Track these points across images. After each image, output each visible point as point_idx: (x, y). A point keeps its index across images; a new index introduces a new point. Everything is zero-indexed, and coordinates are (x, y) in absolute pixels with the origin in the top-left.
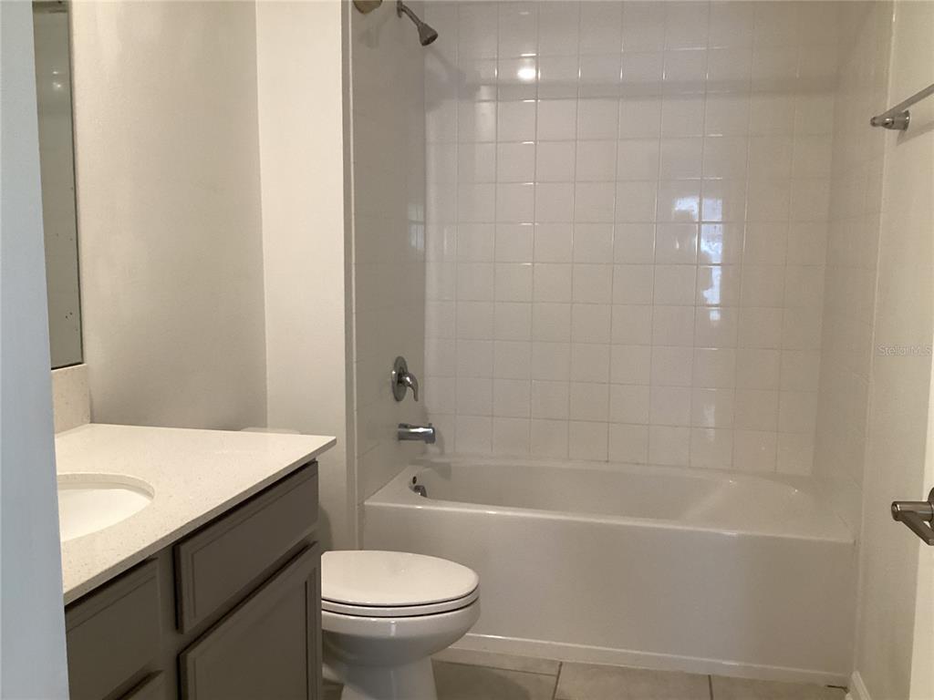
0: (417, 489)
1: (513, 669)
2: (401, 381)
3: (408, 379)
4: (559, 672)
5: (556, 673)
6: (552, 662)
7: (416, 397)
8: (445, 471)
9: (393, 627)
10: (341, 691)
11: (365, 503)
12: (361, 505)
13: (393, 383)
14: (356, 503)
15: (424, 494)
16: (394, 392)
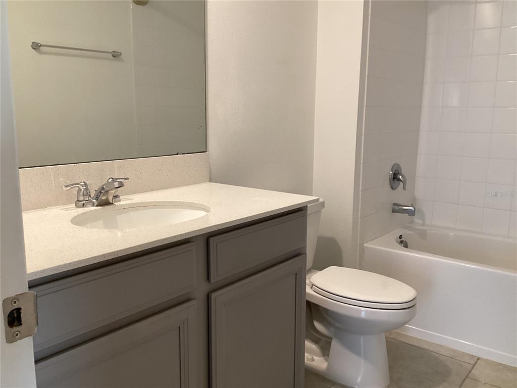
0: (401, 242)
1: (446, 355)
2: (395, 177)
3: (400, 177)
4: (476, 363)
5: (473, 363)
6: (473, 356)
7: (404, 188)
8: (423, 234)
9: (363, 313)
10: (330, 343)
11: (365, 245)
12: (361, 245)
13: (390, 178)
14: (358, 244)
15: (406, 246)
16: (390, 184)
